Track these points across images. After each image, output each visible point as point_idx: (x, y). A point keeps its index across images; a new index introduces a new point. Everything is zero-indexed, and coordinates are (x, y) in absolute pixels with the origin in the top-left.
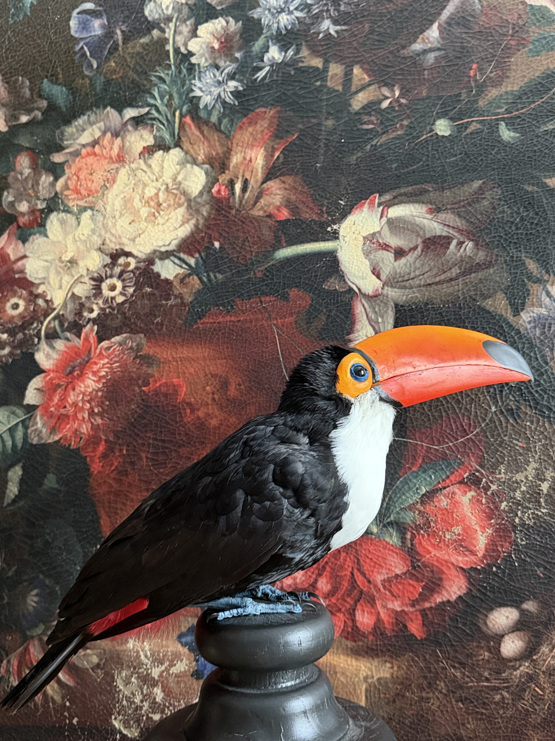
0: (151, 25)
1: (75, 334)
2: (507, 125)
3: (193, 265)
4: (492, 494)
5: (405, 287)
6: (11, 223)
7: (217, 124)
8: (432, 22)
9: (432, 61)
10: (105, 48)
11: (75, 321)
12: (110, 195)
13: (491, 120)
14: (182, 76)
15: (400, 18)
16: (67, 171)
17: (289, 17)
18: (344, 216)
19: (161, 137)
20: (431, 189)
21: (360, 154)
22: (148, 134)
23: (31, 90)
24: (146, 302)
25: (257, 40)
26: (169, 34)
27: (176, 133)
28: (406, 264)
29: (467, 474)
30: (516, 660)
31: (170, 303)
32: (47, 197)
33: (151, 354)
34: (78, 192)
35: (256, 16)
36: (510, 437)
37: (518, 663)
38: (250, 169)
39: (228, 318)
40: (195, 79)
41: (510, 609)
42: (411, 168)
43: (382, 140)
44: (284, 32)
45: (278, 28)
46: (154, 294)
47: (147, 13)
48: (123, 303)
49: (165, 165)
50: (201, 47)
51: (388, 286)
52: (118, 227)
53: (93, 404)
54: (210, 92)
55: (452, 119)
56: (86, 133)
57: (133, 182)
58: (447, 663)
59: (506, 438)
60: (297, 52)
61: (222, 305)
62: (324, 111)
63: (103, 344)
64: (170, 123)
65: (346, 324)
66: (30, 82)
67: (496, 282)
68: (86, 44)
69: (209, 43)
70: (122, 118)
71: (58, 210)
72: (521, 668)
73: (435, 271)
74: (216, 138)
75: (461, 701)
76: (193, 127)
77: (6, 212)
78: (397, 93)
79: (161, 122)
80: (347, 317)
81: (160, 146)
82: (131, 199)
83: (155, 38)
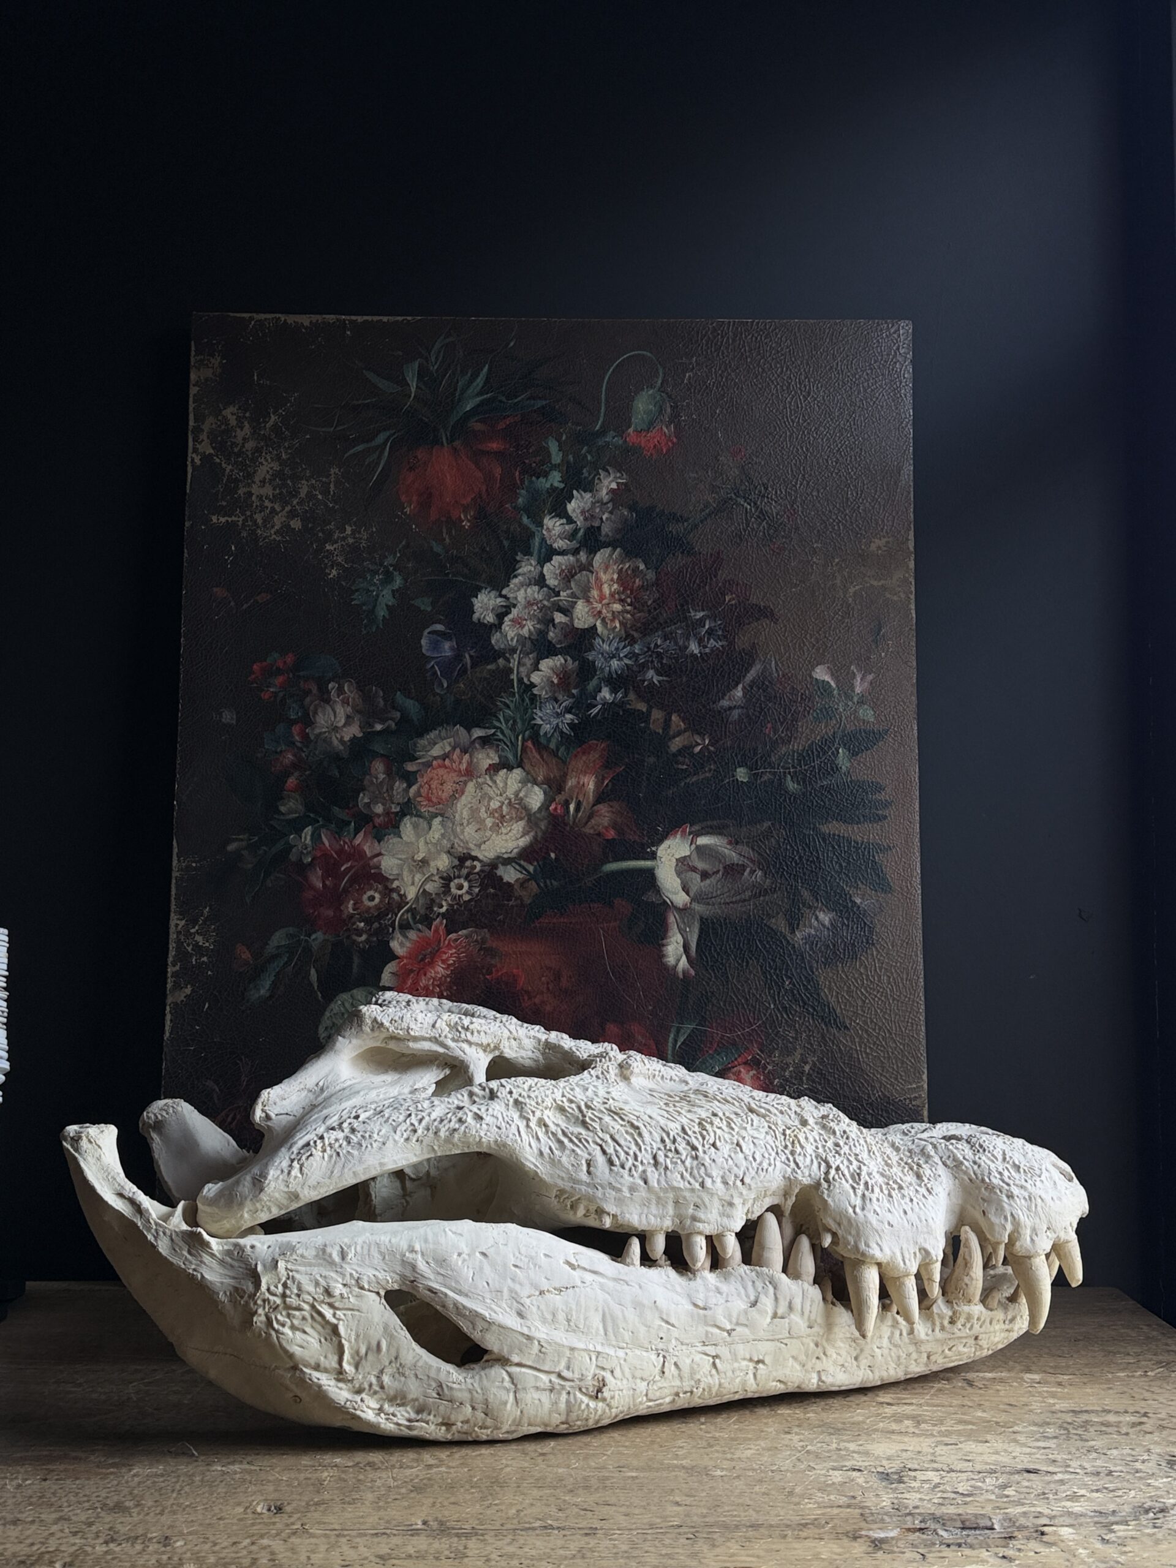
0: (497, 654)
1: (426, 927)
2: (792, 778)
3: (532, 872)
5: (708, 904)
6: (368, 823)
7: (554, 750)
8: (737, 684)
9: (736, 717)
10: (454, 670)
11: (426, 914)
12: (459, 805)
13: (780, 772)
14: (525, 704)
16: (419, 780)
17: (619, 663)
18: (661, 841)
19: (506, 757)
20: (731, 825)
21: (675, 789)
22: (493, 752)
23: (384, 699)
24: (490, 901)
25: (591, 680)
26: (514, 664)
27: (519, 755)
28: (709, 885)
29: (750, 1058)
31: (511, 903)
32: (401, 801)
33: (494, 946)
34: (429, 800)
35: (590, 658)
36: (784, 1030)
38: (583, 792)
39: (562, 920)
40: (536, 709)
42: (717, 806)
43: (693, 780)
44: (614, 676)
45: (610, 671)
46: (497, 895)
47: (493, 642)
48: (469, 901)
49: (509, 783)
50: (542, 679)
51: (695, 901)
52: (466, 834)
53: (443, 988)
54: (550, 721)
55: (750, 769)
56: (437, 746)
57: (480, 794)
59: (781, 1030)
60: (626, 695)
61: (556, 908)
62: (647, 749)
63: (451, 936)
64: (514, 745)
65: (660, 931)
66: (384, 693)
67: (778, 905)
68: (437, 664)
69: (550, 677)
70: (470, 737)
71: (411, 814)
73: (733, 892)
74: (554, 763)
76: (534, 751)
77: (363, 812)
78: (707, 742)
79: (505, 743)
80: (662, 925)
81: (505, 765)
82: (478, 810)
83: (501, 666)
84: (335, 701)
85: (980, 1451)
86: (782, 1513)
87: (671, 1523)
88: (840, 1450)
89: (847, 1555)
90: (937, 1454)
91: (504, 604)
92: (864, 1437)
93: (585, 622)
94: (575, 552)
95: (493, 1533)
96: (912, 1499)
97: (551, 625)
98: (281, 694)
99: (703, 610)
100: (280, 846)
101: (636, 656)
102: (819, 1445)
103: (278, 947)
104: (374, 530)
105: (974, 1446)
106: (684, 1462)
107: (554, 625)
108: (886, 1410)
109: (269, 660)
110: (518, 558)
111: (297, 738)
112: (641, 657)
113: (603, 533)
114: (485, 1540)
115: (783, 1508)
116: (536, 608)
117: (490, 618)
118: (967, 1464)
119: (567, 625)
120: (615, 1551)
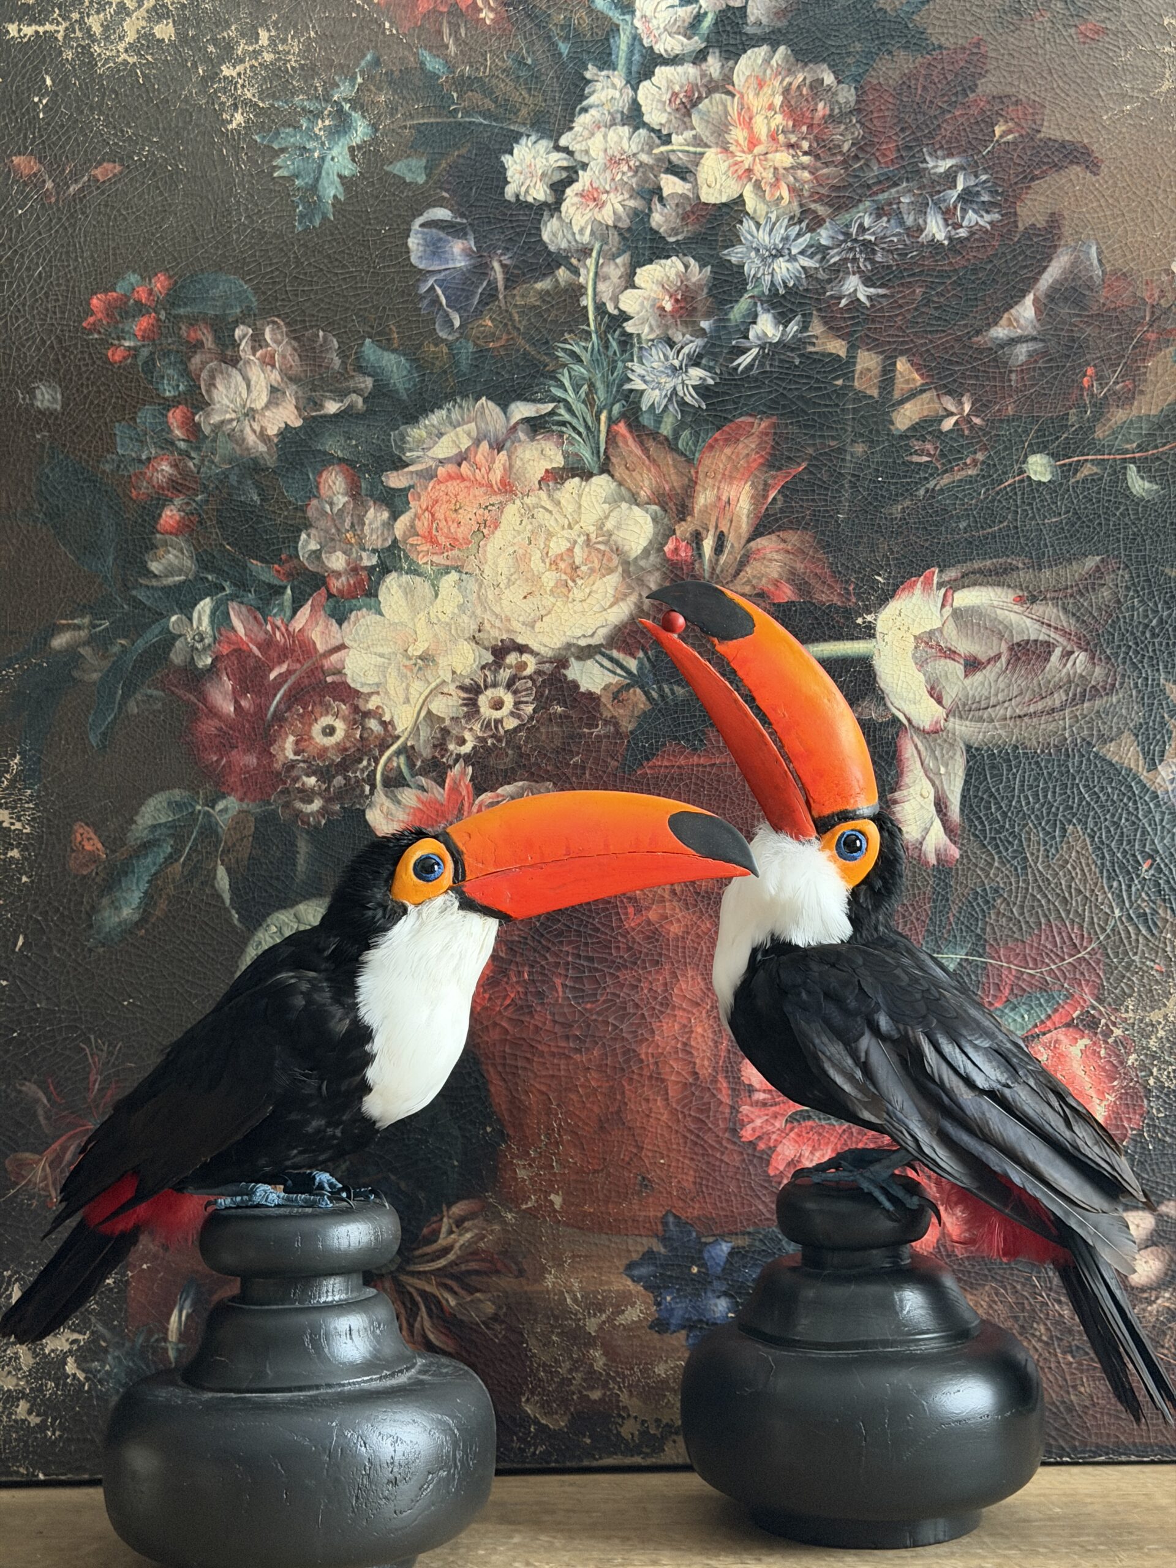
0: (553, 261)
1: (435, 781)
2: (1139, 471)
3: (635, 672)
4: (1115, 1041)
5: (981, 719)
6: (316, 588)
7: (670, 437)
8: (1023, 294)
9: (1022, 358)
10: (473, 293)
11: (434, 757)
12: (488, 548)
13: (1115, 460)
14: (610, 353)
15: (973, 282)
16: (413, 503)
17: (789, 265)
18: (883, 600)
19: (577, 455)
20: (1020, 565)
21: (907, 503)
22: (553, 447)
23: (343, 354)
24: (555, 728)
25: (737, 301)
26: (586, 277)
27: (602, 450)
28: (982, 684)
29: (1078, 1012)
30: (1151, 1289)
31: (595, 731)
32: (379, 545)
34: (433, 541)
35: (734, 260)
36: (1143, 956)
37: (1154, 1294)
38: (728, 517)
40: (632, 361)
41: (1141, 1213)
42: (990, 530)
43: (942, 483)
45: (772, 283)
46: (567, 717)
47: (546, 237)
48: (516, 730)
49: (584, 503)
50: (642, 305)
51: (954, 716)
52: (505, 603)
54: (659, 383)
55: (1055, 456)
56: (444, 439)
57: (529, 527)
58: (1048, 1295)
59: (1136, 958)
60: (805, 327)
61: (683, 738)
62: (850, 429)
63: (481, 798)
64: (592, 432)
65: (888, 774)
66: (340, 342)
67: (1121, 716)
68: (440, 283)
69: (655, 299)
70: (508, 419)
71: (399, 569)
72: (1159, 1301)
73: (1029, 695)
74: (671, 462)
75: (1071, 1352)
76: (630, 441)
77: (307, 569)
78: (967, 408)
79: (574, 429)
80: (890, 765)
81: (575, 470)
82: (526, 557)
83: (563, 284)
84: (248, 362)
91: (565, 164)
93: (721, 192)
94: (700, 57)
97: (655, 199)
98: (145, 352)
99: (950, 155)
100: (152, 636)
101: (820, 251)
103: (154, 828)
104: (312, 34)
107: (661, 199)
109: (121, 288)
110: (588, 75)
111: (177, 432)
112: (832, 252)
113: (751, 19)
116: (625, 169)
117: (539, 193)
119: (687, 197)
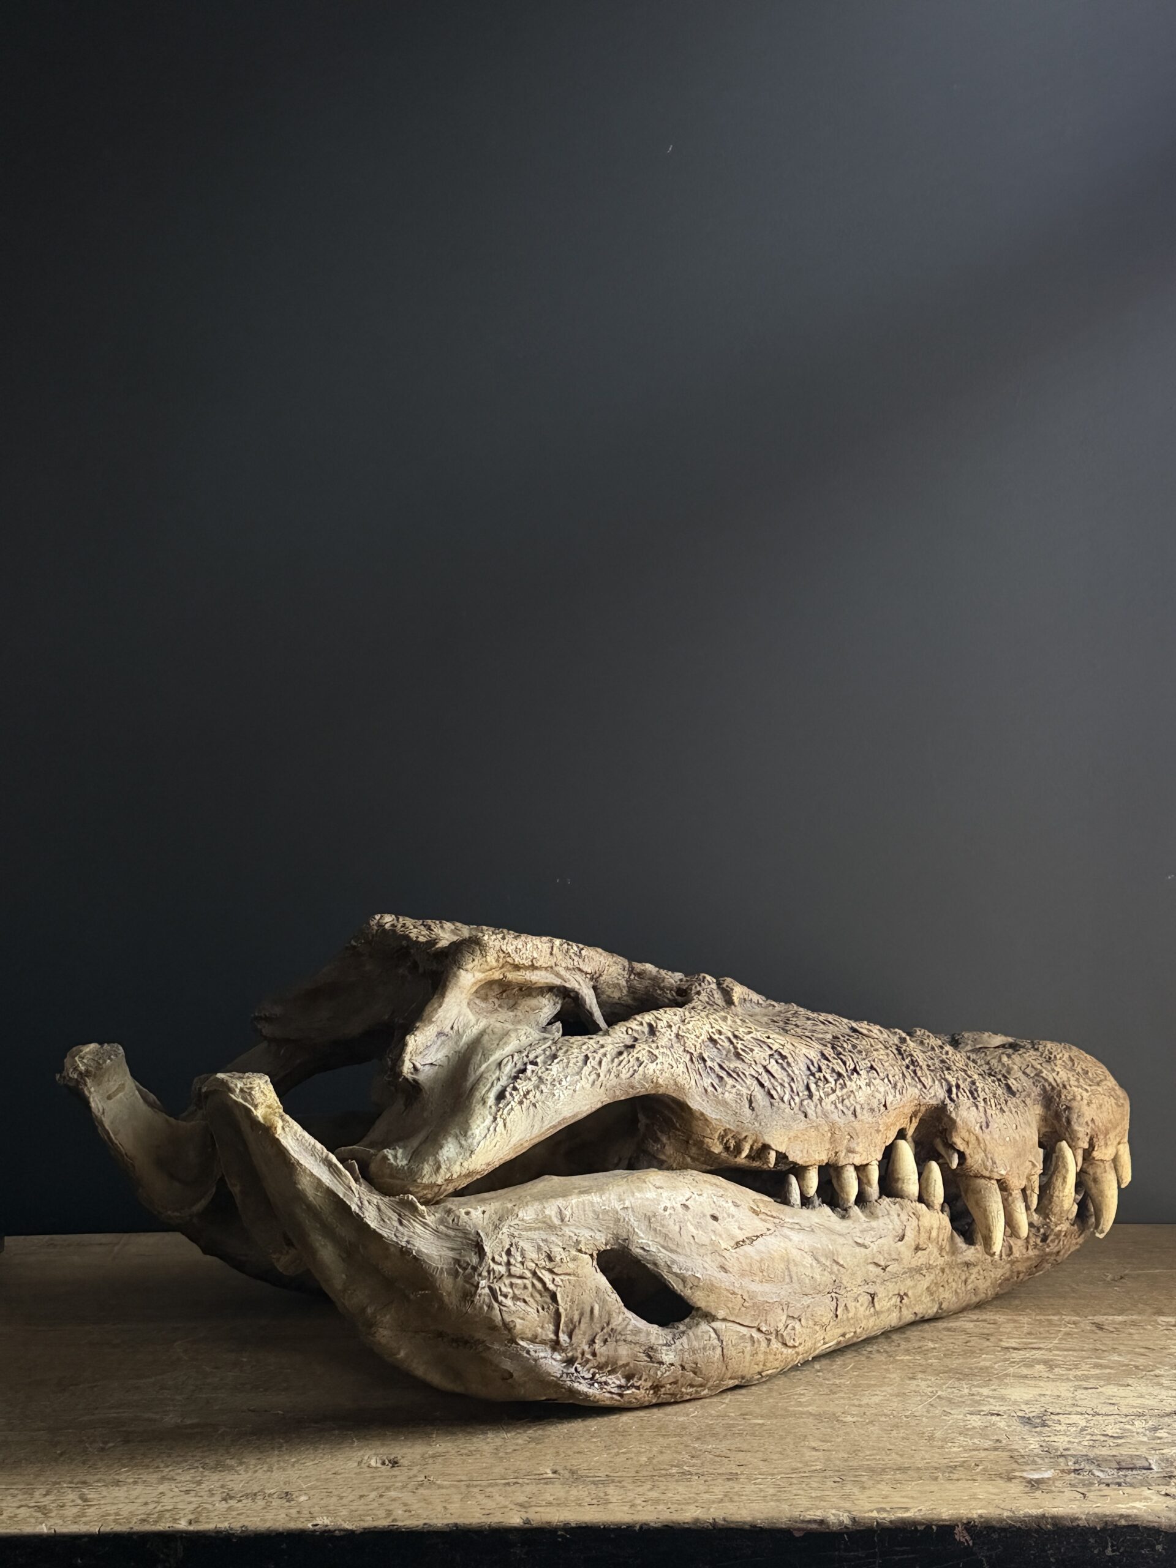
85: (1123, 1395)
86: (927, 1457)
87: (814, 1468)
88: (973, 1395)
89: (1005, 1495)
90: (1077, 1398)
92: (995, 1381)
95: (630, 1480)
96: (1061, 1442)
102: (949, 1390)
105: (1116, 1390)
106: (810, 1409)
108: (1014, 1355)
114: (623, 1487)
115: (927, 1451)
118: (1112, 1408)
120: (762, 1494)
